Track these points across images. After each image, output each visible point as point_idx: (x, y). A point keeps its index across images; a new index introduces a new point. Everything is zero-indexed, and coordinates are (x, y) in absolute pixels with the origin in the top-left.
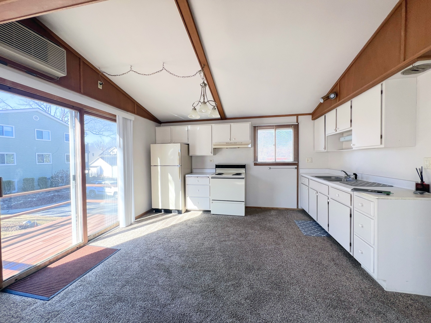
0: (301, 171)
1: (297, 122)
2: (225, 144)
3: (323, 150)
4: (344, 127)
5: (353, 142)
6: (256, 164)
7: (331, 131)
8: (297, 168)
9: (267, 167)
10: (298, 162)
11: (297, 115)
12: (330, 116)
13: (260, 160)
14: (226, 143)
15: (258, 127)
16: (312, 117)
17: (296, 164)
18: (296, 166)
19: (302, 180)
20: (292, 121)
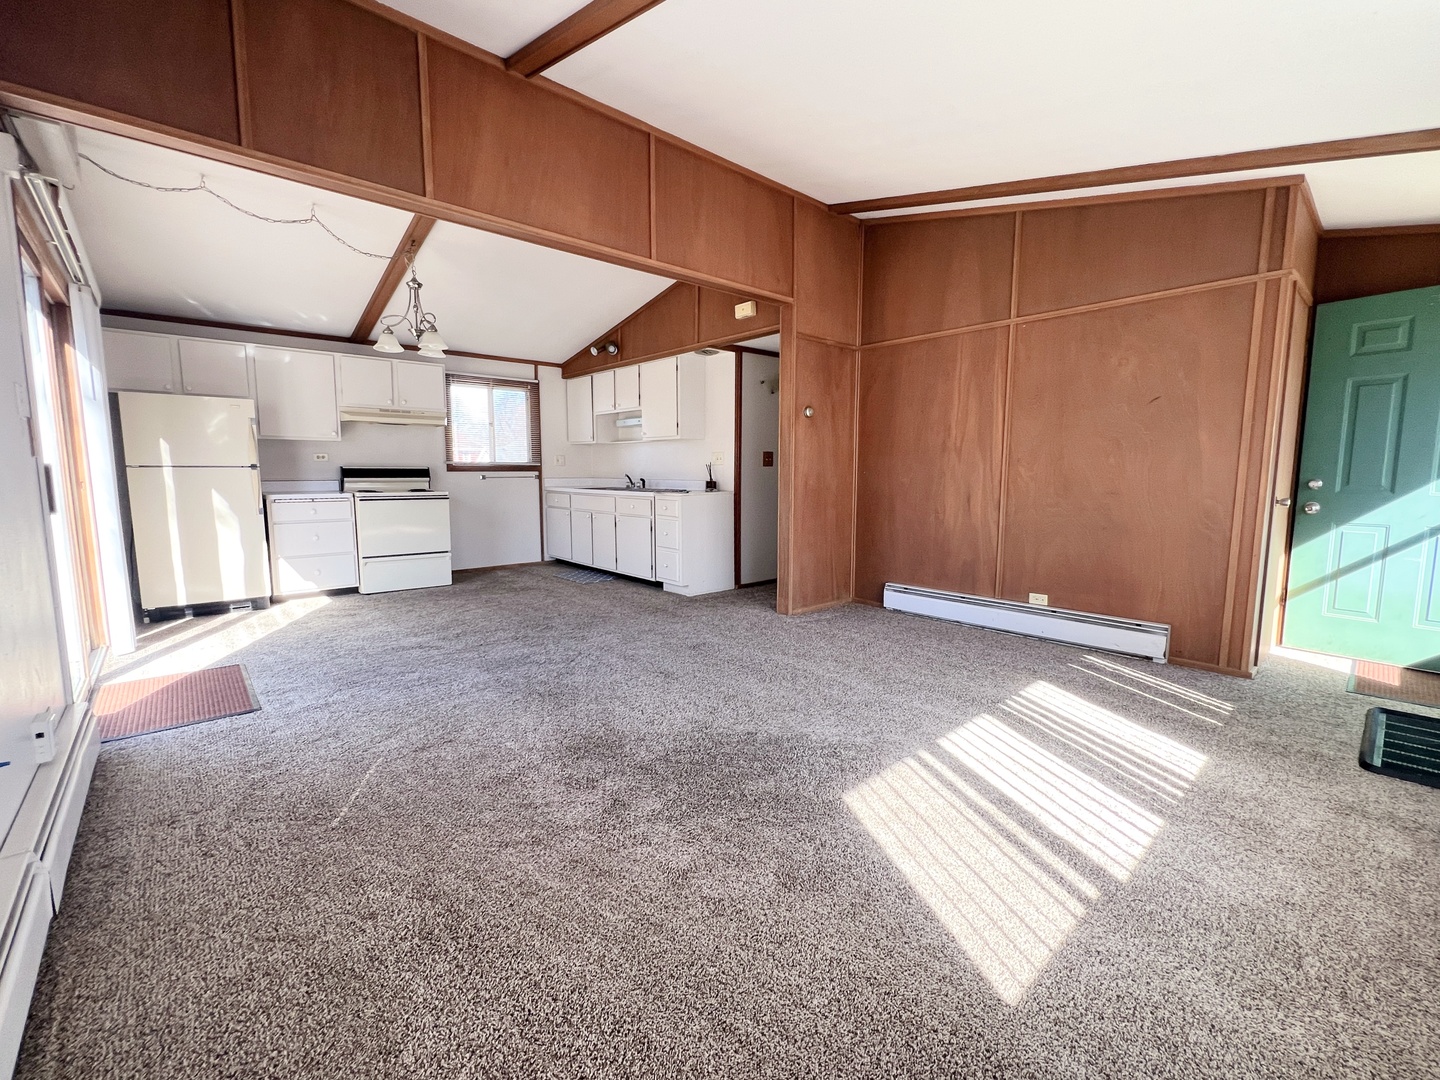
0: (547, 483)
1: (536, 378)
2: (378, 411)
3: (589, 440)
4: (627, 404)
5: (644, 429)
6: (451, 468)
7: (604, 406)
8: (539, 477)
9: (479, 475)
10: (541, 462)
11: (536, 363)
12: (603, 379)
13: (456, 459)
14: (381, 410)
15: (453, 376)
16: (563, 374)
17: (535, 467)
18: (537, 473)
19: (548, 500)
20: (526, 372)
